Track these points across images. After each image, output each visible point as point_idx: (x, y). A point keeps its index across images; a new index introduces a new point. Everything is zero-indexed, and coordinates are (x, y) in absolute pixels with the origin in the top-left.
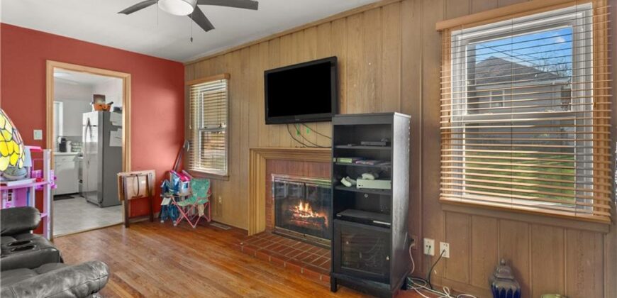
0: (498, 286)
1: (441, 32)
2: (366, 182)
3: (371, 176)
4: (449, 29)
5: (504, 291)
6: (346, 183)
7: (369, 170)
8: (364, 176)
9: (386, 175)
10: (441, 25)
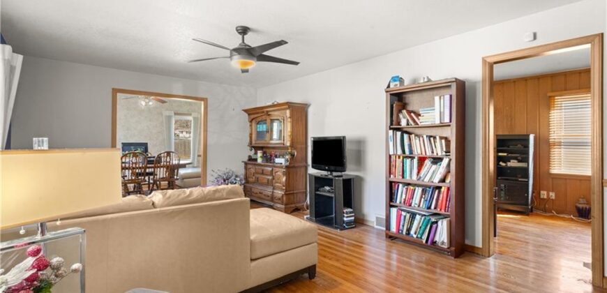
0: (580, 206)
1: (550, 97)
2: (513, 163)
3: (516, 161)
4: (554, 97)
5: (583, 208)
6: (503, 164)
7: (515, 158)
8: (512, 161)
9: (526, 160)
10: (549, 94)
